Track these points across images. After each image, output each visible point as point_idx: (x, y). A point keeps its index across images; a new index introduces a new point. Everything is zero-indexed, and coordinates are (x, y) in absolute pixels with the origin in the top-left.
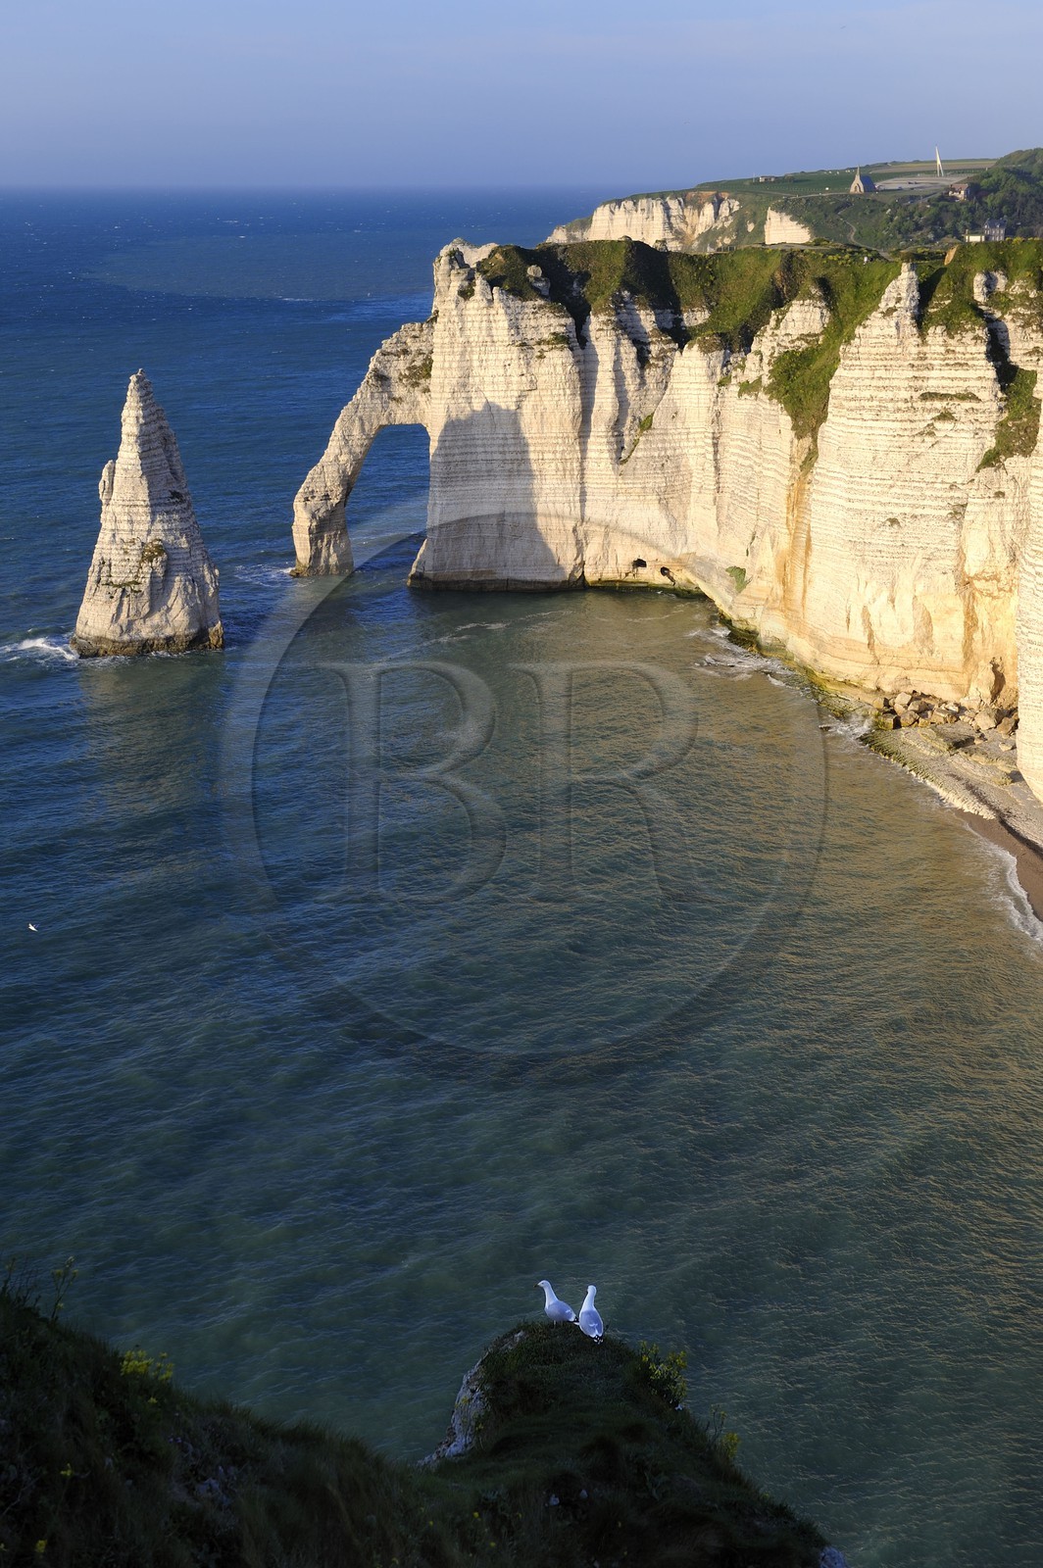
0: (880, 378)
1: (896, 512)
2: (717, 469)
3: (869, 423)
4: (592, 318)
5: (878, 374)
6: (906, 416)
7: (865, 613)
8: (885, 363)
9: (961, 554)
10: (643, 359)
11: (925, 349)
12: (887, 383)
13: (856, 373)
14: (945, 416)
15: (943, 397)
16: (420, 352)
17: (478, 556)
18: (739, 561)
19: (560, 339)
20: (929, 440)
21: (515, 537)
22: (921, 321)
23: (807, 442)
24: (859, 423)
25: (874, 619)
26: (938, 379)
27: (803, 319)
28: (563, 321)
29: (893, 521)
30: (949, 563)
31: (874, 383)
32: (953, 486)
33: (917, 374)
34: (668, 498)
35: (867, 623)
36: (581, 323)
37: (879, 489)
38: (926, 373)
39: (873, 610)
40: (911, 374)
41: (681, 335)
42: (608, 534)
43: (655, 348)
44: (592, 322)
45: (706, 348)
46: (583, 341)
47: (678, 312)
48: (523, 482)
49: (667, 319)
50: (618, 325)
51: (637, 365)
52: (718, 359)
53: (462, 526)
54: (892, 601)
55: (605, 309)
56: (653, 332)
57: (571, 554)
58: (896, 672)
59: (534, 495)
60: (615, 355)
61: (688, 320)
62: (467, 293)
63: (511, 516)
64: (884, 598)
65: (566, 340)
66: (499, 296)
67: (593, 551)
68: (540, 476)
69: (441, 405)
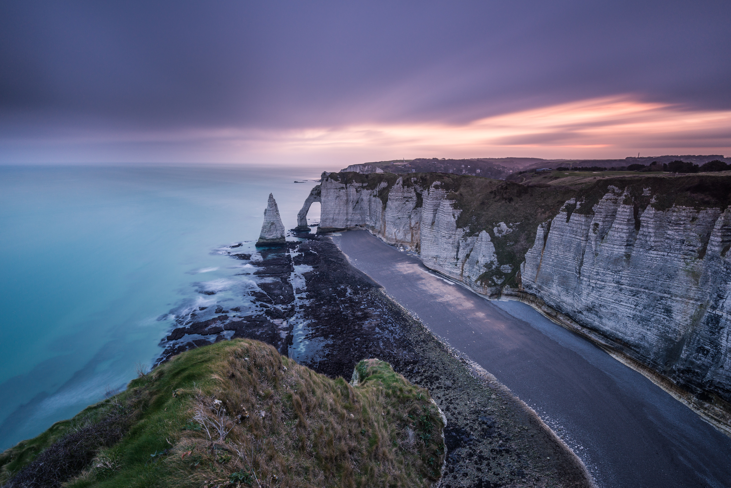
1: (400, 216)
2: (370, 210)
3: (395, 202)
4: (348, 184)
6: (401, 201)
7: (395, 233)
8: (397, 192)
9: (410, 223)
10: (357, 191)
11: (404, 190)
12: (398, 195)
13: (392, 194)
14: (407, 201)
15: (406, 198)
16: (319, 190)
17: (329, 224)
18: (373, 225)
19: (343, 188)
20: (405, 205)
21: (336, 221)
22: (403, 186)
23: (385, 205)
24: (393, 202)
25: (396, 235)
26: (406, 195)
27: (384, 185)
28: (343, 185)
29: (399, 218)
30: (408, 225)
31: (395, 195)
32: (409, 213)
34: (363, 214)
35: (395, 236)
36: (346, 185)
37: (397, 213)
39: (396, 233)
40: (402, 194)
41: (363, 187)
42: (351, 220)
43: (359, 189)
44: (348, 185)
45: (367, 189)
46: (347, 188)
47: (362, 183)
48: (337, 212)
49: (361, 184)
50: (352, 186)
51: (356, 192)
52: (369, 191)
53: (326, 219)
54: (399, 231)
55: (350, 183)
56: (358, 187)
57: (345, 224)
58: (400, 243)
59: (339, 214)
60: (352, 191)
61: (365, 185)
62: (327, 180)
63: (335, 217)
64: (398, 231)
65: (344, 188)
66: (332, 180)
67: (349, 223)
68: (339, 211)
69: (323, 199)
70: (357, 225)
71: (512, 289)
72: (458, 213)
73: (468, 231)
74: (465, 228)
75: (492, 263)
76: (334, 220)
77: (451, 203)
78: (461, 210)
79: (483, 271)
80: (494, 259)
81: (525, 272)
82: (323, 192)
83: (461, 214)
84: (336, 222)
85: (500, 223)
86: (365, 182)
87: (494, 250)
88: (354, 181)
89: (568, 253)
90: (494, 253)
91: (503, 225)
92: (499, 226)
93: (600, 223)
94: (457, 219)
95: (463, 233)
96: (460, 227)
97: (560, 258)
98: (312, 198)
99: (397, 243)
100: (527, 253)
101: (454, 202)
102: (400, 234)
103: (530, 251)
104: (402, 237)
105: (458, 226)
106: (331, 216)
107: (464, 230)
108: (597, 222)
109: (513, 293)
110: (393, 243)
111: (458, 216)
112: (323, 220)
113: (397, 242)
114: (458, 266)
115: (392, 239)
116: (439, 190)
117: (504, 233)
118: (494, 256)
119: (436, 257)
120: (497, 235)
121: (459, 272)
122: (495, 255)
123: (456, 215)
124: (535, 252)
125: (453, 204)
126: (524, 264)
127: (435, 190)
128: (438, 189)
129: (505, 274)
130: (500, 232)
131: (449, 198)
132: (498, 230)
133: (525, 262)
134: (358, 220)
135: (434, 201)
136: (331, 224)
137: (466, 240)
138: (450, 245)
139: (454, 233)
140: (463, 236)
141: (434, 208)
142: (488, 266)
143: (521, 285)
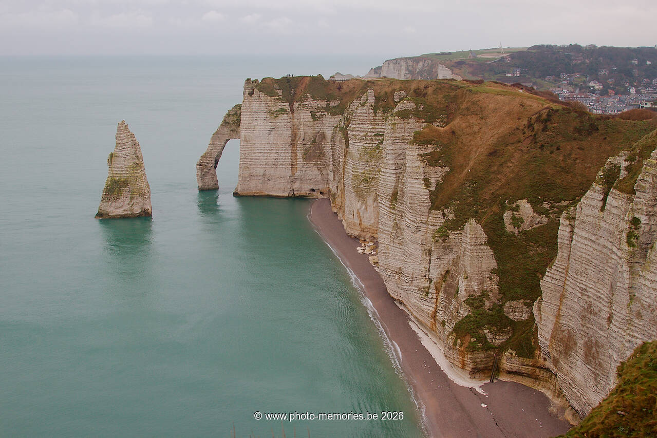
0: (361, 128)
1: (367, 176)
3: (358, 144)
5: (360, 126)
6: (370, 142)
7: (358, 213)
8: (363, 122)
10: (314, 118)
11: (377, 118)
12: (363, 130)
13: (354, 126)
15: (380, 135)
16: (238, 114)
17: (256, 187)
19: (283, 111)
20: (377, 151)
21: (269, 180)
22: (375, 108)
23: (346, 149)
24: (355, 144)
25: (361, 215)
28: (285, 104)
29: (366, 180)
31: (360, 129)
33: (373, 127)
34: (321, 167)
35: (359, 217)
36: (292, 104)
37: (362, 168)
38: (376, 127)
39: (361, 212)
40: (371, 127)
41: (327, 109)
42: (301, 180)
43: (318, 114)
44: (296, 104)
45: (333, 114)
46: (292, 111)
47: (329, 101)
48: (271, 161)
49: (324, 104)
50: (304, 106)
51: (312, 120)
52: (338, 118)
53: (251, 175)
54: (366, 208)
55: (300, 100)
56: (318, 109)
57: (289, 186)
58: (369, 235)
59: (275, 165)
60: (304, 116)
61: (332, 104)
62: (251, 94)
63: (267, 173)
64: (364, 207)
65: (286, 111)
66: (262, 95)
67: (297, 185)
68: (276, 158)
69: (243, 133)
70: (313, 190)
71: (521, 359)
72: (437, 174)
73: (451, 217)
74: (446, 211)
75: (484, 294)
76: (266, 178)
77: (422, 153)
78: (447, 169)
79: (464, 312)
80: (492, 285)
81: (543, 322)
82: (245, 119)
83: (446, 177)
84: (271, 183)
85: (519, 202)
86: (335, 99)
87: (493, 264)
88: (309, 96)
89: (601, 287)
90: (493, 271)
91: (525, 206)
92: (517, 208)
93: (643, 219)
94: (433, 189)
95: (440, 221)
96: (437, 208)
97: (589, 296)
98: (226, 130)
99: (364, 234)
100: (545, 278)
101: (430, 149)
102: (367, 215)
103: (549, 274)
104: (372, 222)
105: (434, 206)
106: (260, 171)
107: (444, 215)
108: (637, 216)
109: (524, 369)
110: (356, 233)
111: (438, 182)
112: (245, 178)
113: (363, 230)
114: (430, 296)
115: (354, 224)
116: (410, 121)
117: (526, 226)
118: (490, 278)
119: (399, 272)
120: (509, 228)
121: (431, 308)
122: (495, 278)
123: (432, 180)
124: (558, 277)
125: (427, 155)
126: (540, 302)
127: (399, 121)
128: (408, 118)
129: (512, 323)
130: (517, 222)
131: (420, 140)
132: (513, 218)
133: (542, 299)
134: (314, 180)
135: (398, 146)
136: (260, 186)
137: (445, 237)
138: (418, 246)
139: (424, 219)
140: (442, 227)
141: (398, 162)
142: (474, 301)
143: (540, 351)
